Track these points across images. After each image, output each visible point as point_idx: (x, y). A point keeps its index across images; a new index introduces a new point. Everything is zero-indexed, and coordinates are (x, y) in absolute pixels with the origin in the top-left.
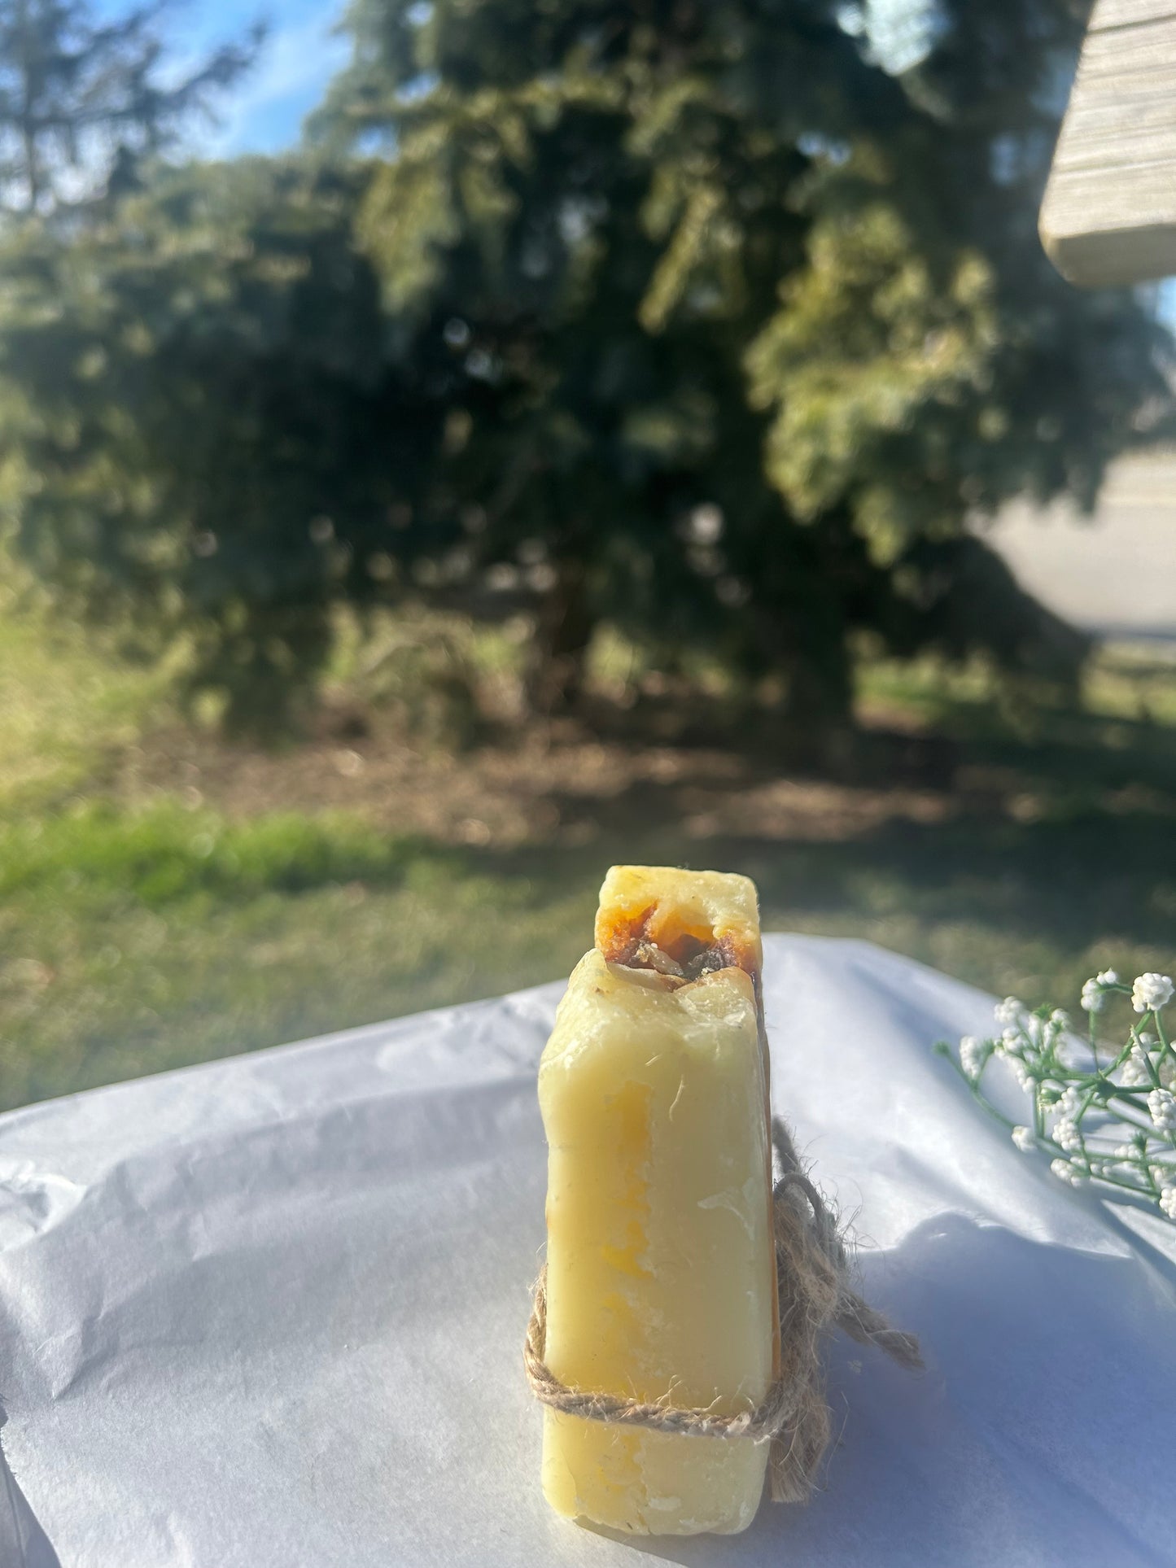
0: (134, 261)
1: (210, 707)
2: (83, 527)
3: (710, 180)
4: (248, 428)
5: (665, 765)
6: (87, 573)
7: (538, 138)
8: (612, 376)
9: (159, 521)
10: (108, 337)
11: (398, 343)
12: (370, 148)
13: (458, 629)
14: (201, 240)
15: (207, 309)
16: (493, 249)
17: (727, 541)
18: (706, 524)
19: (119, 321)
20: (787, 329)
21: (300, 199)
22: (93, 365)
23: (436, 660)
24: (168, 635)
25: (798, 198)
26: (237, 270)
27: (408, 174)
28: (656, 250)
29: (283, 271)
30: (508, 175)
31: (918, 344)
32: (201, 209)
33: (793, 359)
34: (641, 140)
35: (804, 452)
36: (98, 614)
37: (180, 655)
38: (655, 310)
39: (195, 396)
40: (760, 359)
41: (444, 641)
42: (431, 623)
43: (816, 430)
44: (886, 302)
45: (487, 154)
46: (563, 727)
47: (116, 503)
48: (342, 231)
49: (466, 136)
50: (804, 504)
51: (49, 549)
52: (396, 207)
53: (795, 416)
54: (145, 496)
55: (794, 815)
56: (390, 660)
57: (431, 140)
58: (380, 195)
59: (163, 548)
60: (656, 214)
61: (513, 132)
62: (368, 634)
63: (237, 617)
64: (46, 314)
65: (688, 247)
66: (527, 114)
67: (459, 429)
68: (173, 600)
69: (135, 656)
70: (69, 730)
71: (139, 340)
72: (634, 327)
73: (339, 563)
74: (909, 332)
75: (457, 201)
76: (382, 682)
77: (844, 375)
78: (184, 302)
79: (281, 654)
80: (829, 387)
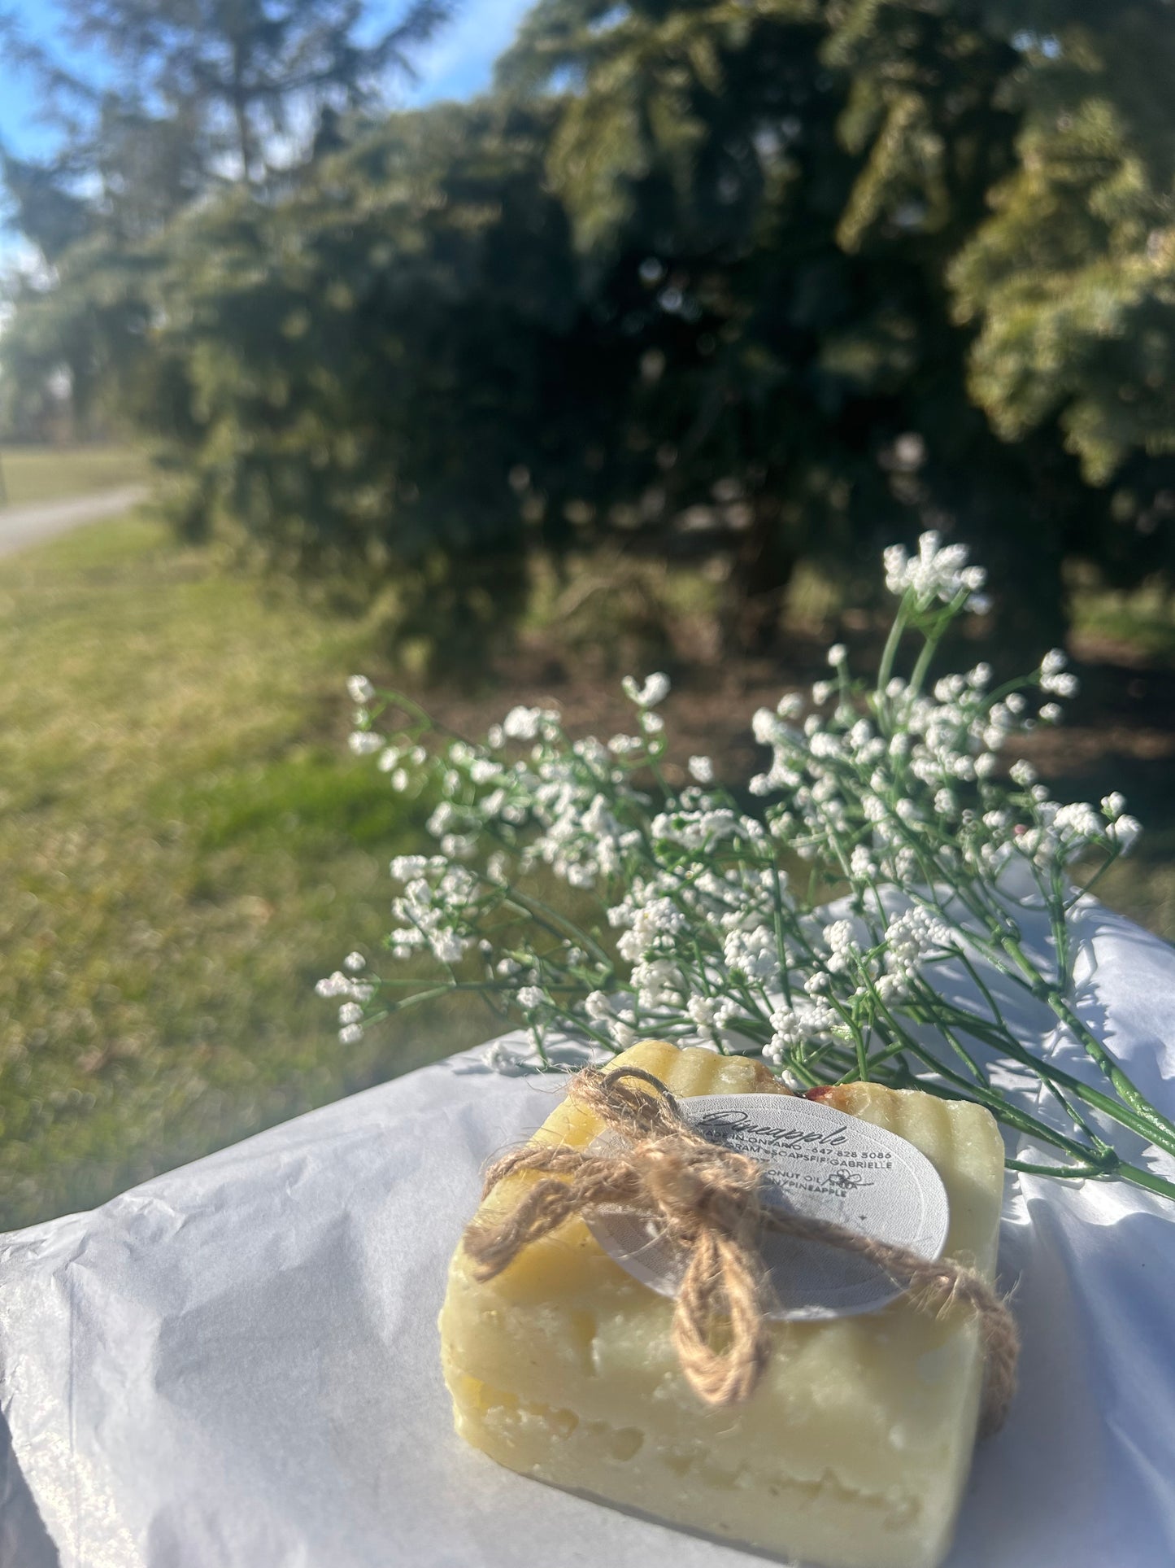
0: (334, 218)
1: (416, 655)
2: (291, 482)
3: (910, 86)
4: (445, 378)
6: (297, 527)
7: (728, 58)
8: (806, 303)
9: (361, 477)
10: (310, 298)
11: (589, 282)
12: (559, 85)
13: (653, 572)
14: (398, 193)
15: (403, 261)
16: (684, 180)
17: (925, 472)
18: (909, 451)
19: (320, 281)
20: (993, 238)
21: (491, 144)
22: (296, 326)
23: (630, 603)
24: (375, 589)
25: (1004, 97)
26: (431, 221)
27: (597, 109)
28: (854, 165)
29: (475, 218)
30: (698, 100)
31: (1138, 245)
32: (397, 161)
33: (997, 270)
34: (835, 51)
35: (1009, 364)
36: (310, 568)
37: (386, 606)
38: (849, 233)
39: (395, 349)
40: (960, 271)
41: (638, 585)
42: (625, 567)
43: (1021, 343)
44: (1099, 201)
45: (677, 78)
46: (759, 670)
47: (321, 459)
48: (534, 172)
49: (655, 62)
50: (1007, 423)
51: (260, 505)
52: (583, 146)
53: (998, 328)
54: (349, 450)
56: (586, 603)
57: (621, 70)
58: (569, 133)
59: (369, 501)
60: (851, 129)
61: (702, 54)
62: (563, 580)
63: (438, 567)
64: (254, 277)
65: (885, 160)
66: (717, 34)
67: (652, 366)
68: (378, 553)
69: (345, 608)
70: (289, 680)
71: (341, 297)
72: (831, 249)
73: (534, 511)
74: (1130, 229)
75: (647, 131)
76: (579, 626)
77: (1054, 283)
78: (381, 256)
79: (480, 602)
80: (1036, 296)
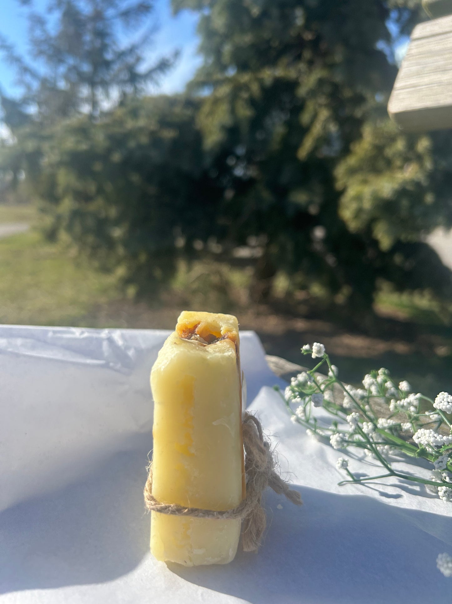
0: (117, 130)
1: (131, 291)
2: (90, 222)
3: (326, 106)
4: (152, 190)
5: (300, 325)
6: (91, 239)
7: (264, 90)
8: (286, 177)
9: (117, 222)
10: (105, 157)
11: (208, 161)
12: (206, 93)
13: (225, 269)
14: (142, 122)
15: (140, 147)
16: (245, 129)
17: (327, 240)
18: (319, 233)
19: (109, 151)
20: (352, 161)
21: (178, 110)
22: (98, 167)
23: (215, 279)
24: (119, 262)
25: (358, 113)
26: (153, 135)
27: (216, 101)
28: (304, 131)
29: (169, 134)
30: (252, 102)
31: (401, 168)
32: (143, 113)
33: (352, 172)
34: (302, 91)
35: (354, 206)
36: (93, 254)
37: (121, 271)
38: (303, 152)
39: (135, 178)
40: (340, 171)
41: (219, 273)
42: (215, 266)
43: (358, 198)
44: (389, 152)
45: (245, 95)
46: (263, 308)
47: (103, 215)
48: (192, 121)
49: (238, 88)
50: (353, 225)
51: (78, 229)
52: (211, 113)
53: (351, 192)
54: (113, 212)
55: (348, 347)
56: (198, 278)
57: (224, 90)
58: (206, 109)
59: (117, 233)
60: (305, 118)
61: (255, 88)
62: (189, 269)
63: (143, 258)
64: (84, 147)
65: (317, 129)
66: (261, 82)
67: (229, 194)
68: (121, 251)
69: (106, 270)
70: (84, 298)
71: (116, 157)
72: (295, 159)
73: (180, 242)
74: (398, 163)
75: (233, 111)
76: (195, 286)
77: (371, 178)
78: (132, 144)
79: (158, 273)
80: (365, 182)
